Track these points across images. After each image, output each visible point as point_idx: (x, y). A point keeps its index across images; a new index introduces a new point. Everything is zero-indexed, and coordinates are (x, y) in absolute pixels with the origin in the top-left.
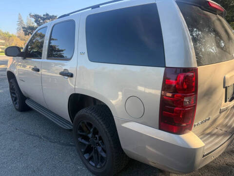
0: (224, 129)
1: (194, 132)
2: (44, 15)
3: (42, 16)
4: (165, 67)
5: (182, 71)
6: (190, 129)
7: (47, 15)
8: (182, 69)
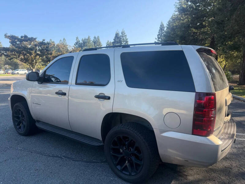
0: (227, 136)
1: (214, 135)
2: (22, 37)
3: (20, 37)
4: (195, 92)
5: (205, 95)
6: (212, 134)
7: (26, 36)
8: (205, 93)
